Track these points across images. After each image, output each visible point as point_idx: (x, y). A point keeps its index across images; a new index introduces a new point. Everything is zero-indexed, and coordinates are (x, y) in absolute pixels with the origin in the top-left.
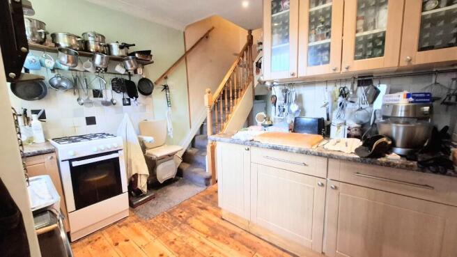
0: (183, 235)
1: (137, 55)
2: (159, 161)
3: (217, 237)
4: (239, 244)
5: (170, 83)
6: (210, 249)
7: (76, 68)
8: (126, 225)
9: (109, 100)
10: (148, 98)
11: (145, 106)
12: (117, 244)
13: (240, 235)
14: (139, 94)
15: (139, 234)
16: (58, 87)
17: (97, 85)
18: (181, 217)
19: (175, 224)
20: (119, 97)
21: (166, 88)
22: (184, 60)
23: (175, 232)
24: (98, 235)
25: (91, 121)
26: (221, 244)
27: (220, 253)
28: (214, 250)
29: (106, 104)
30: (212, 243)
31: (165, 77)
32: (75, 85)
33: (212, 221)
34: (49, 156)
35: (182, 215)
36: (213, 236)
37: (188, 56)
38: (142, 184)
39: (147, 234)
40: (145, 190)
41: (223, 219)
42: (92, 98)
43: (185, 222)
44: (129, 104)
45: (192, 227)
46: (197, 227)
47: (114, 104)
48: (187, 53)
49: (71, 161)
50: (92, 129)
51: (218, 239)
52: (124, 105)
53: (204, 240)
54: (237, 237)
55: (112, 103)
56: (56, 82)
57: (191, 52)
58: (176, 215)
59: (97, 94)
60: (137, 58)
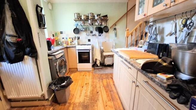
0: (98, 82)
1: (102, 18)
2: (106, 57)
3: (106, 88)
4: (110, 95)
5: (117, 27)
6: (100, 90)
7: (85, 25)
8: (89, 73)
9: (94, 34)
10: (107, 34)
11: (106, 36)
12: (83, 76)
13: (114, 93)
14: (104, 32)
15: (89, 76)
16: (82, 31)
17: (91, 29)
18: (103, 77)
19: (99, 78)
20: (97, 33)
21: (115, 29)
22: (126, 15)
23: (97, 80)
24: (82, 72)
25: (89, 40)
26: (104, 91)
27: (101, 93)
28: (101, 91)
29: (93, 35)
30: (103, 89)
31: (115, 24)
32: (86, 30)
33: (110, 83)
34: (74, 48)
35: (104, 77)
36: (105, 87)
37: (128, 13)
38: (98, 63)
39: (91, 77)
40: (99, 65)
41: (114, 85)
42: (90, 34)
43: (102, 79)
44: (100, 36)
45: (102, 82)
46: (103, 82)
47: (96, 35)
48: (128, 12)
49: (78, 50)
50: (89, 43)
51: (106, 89)
52: (99, 36)
53: (101, 87)
54: (112, 93)
55: (95, 35)
56: (82, 30)
57: (130, 11)
58: (102, 76)
59: (92, 32)
60: (102, 19)
